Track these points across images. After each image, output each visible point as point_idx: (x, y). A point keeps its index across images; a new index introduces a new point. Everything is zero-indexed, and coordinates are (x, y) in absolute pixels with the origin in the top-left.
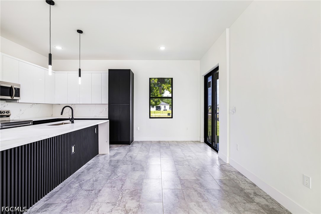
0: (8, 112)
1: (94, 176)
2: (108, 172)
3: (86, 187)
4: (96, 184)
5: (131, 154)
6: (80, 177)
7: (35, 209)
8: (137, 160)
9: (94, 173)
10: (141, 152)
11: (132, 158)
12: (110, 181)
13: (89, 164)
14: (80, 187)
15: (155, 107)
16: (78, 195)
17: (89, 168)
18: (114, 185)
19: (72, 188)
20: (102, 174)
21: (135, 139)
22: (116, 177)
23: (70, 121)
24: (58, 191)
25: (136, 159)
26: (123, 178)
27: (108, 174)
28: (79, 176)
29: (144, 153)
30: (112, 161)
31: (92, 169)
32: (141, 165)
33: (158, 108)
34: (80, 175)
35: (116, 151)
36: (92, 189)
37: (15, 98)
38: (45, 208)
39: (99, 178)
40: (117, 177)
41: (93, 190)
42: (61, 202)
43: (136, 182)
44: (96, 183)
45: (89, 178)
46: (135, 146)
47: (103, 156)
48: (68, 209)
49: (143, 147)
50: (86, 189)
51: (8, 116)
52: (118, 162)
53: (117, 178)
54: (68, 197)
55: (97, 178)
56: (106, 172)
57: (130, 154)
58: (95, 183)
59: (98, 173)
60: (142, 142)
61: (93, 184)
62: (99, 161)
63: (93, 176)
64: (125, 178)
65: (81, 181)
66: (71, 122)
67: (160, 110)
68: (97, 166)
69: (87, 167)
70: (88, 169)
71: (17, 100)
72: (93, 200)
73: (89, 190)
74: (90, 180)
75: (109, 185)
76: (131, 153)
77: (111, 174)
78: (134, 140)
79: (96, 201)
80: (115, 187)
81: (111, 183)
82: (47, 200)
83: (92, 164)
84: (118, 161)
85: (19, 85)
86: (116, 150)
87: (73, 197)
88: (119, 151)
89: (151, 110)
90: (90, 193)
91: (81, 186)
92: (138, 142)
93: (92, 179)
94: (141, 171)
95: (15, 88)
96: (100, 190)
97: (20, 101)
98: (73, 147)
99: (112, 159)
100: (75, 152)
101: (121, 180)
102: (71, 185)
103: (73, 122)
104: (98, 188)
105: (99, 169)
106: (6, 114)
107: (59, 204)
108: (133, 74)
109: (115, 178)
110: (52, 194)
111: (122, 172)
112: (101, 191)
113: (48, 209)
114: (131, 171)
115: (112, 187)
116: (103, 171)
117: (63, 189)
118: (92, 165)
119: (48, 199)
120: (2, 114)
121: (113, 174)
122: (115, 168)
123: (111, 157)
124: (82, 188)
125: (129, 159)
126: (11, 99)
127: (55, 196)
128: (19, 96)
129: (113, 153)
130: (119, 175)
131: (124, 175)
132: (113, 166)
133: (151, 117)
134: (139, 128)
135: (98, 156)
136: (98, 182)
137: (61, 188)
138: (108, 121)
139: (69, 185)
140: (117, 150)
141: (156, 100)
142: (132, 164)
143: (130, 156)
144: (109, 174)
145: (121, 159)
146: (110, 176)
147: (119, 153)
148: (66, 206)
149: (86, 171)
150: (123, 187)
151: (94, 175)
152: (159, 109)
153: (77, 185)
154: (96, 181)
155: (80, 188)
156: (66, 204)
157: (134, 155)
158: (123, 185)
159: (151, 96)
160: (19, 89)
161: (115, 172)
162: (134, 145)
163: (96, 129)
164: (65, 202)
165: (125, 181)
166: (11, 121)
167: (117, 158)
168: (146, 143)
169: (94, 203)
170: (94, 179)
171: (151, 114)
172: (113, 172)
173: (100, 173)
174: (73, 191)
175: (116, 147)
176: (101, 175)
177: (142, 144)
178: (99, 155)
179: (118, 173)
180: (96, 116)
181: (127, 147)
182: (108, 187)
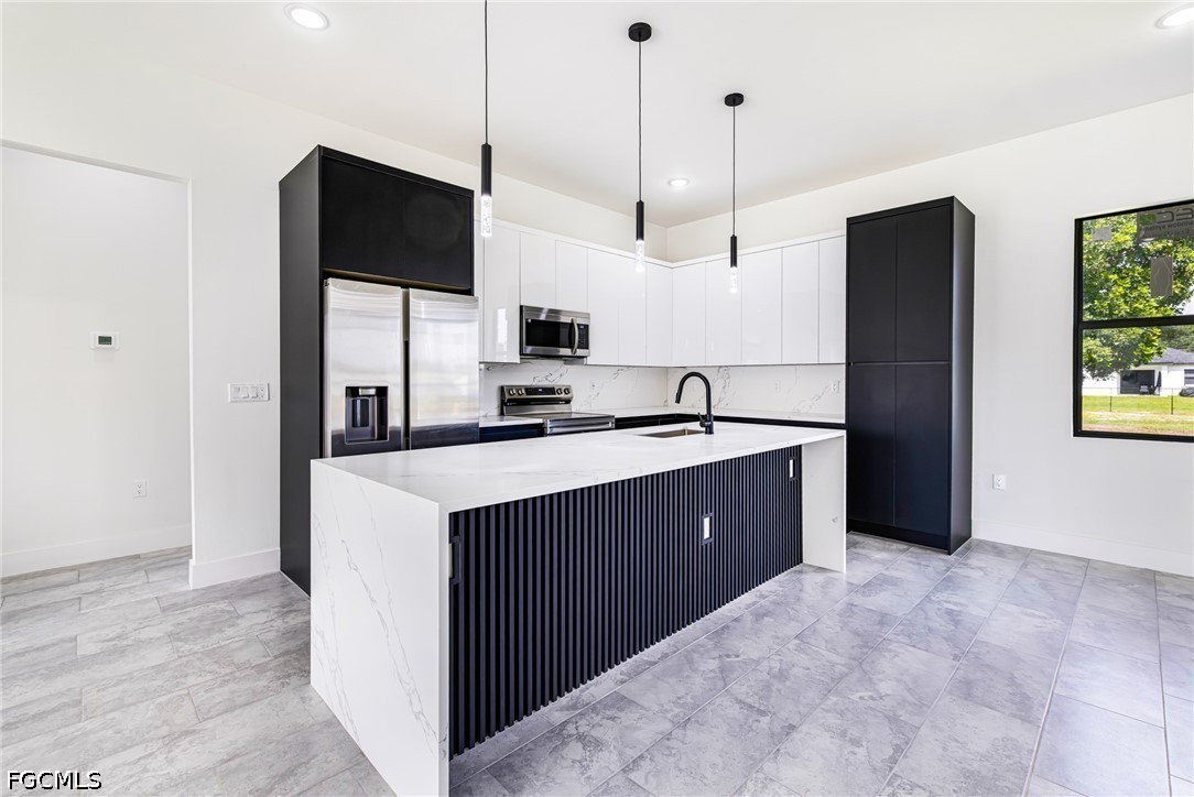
0: (567, 391)
1: (777, 653)
2: (833, 657)
3: (740, 688)
4: (779, 691)
5: (956, 604)
6: (725, 636)
7: (591, 699)
8: (987, 644)
9: (778, 638)
10: (1012, 608)
11: (957, 623)
12: (836, 704)
13: (763, 596)
14: (720, 675)
15: (1115, 375)
16: (710, 708)
17: (761, 611)
18: (854, 732)
19: (696, 671)
20: (807, 654)
21: (980, 531)
22: (866, 694)
23: (702, 425)
24: (655, 663)
25: (980, 636)
26: (903, 715)
27: (833, 664)
28: (723, 629)
29: (1033, 615)
30: (854, 609)
31: (772, 620)
32: (1012, 681)
33: (1141, 382)
34: (727, 627)
35: (876, 569)
36: (762, 708)
37: (580, 352)
38: (612, 706)
39: (795, 670)
40: (872, 698)
41: (762, 713)
42: (656, 708)
43: (976, 765)
44: (780, 687)
45: (755, 655)
46: (980, 568)
47: (820, 577)
48: (674, 751)
49: (1032, 580)
50: (739, 697)
51: (568, 401)
52: (881, 623)
53: (871, 703)
54: (679, 698)
55: (784, 666)
56: (824, 652)
57: (949, 599)
58: (776, 685)
59: (791, 646)
60: (1025, 556)
61: (768, 687)
62: (802, 595)
63: (770, 648)
64: (916, 721)
65: (728, 656)
66: (704, 429)
67: (1151, 392)
68: (792, 612)
69: (754, 603)
70: (759, 615)
71: (583, 357)
72: (762, 760)
73: (751, 707)
74: (758, 662)
75: (833, 720)
76: (954, 599)
77: (845, 670)
78: (975, 535)
79: (769, 767)
80: (856, 742)
81: (842, 714)
82: (623, 682)
83: (773, 598)
84: (883, 619)
85: (587, 316)
86: (876, 561)
87: (693, 709)
88: (895, 574)
89: (1085, 392)
90: (751, 720)
91: (724, 672)
92: (997, 550)
93: (766, 663)
94: (1014, 716)
95: (579, 325)
96: (792, 727)
97: (589, 361)
98: (707, 521)
99: (858, 599)
100: (713, 539)
101: (893, 719)
102: (696, 656)
103: (709, 431)
104: (783, 714)
105: (794, 628)
106: (563, 396)
107: (650, 714)
108: (970, 218)
109: (861, 698)
110: (638, 667)
111: (898, 681)
112: (795, 735)
113: (619, 714)
114: (950, 693)
115: (843, 734)
116: (812, 642)
117: (669, 663)
118: (773, 603)
119: (625, 678)
120: (557, 396)
121: (856, 675)
122: (865, 645)
123: (853, 588)
124: (726, 685)
125: (939, 623)
126: (570, 354)
127: (646, 676)
128: (587, 348)
129: (863, 572)
130: (885, 687)
131: (910, 698)
132: (857, 634)
133: (1085, 427)
134: (1002, 480)
135: (801, 572)
136: (788, 683)
137: (665, 656)
138: (843, 433)
139: (688, 652)
140: (883, 562)
141: (1122, 336)
142: (956, 658)
143: (950, 612)
144: (838, 669)
145: (900, 614)
146: (841, 679)
147: (894, 582)
148: (668, 736)
149: (749, 619)
150: (902, 763)
151: (778, 648)
152: (1144, 388)
153: (713, 664)
154: (782, 675)
155: (720, 684)
156: (667, 726)
157: (974, 611)
158: (898, 749)
159: (1087, 317)
160: (587, 327)
161: (866, 667)
162: (975, 560)
163: (791, 462)
164: (669, 715)
165: (911, 736)
166: (574, 416)
167: (882, 600)
168: (1052, 562)
169: (760, 775)
170: (773, 664)
171: (1085, 413)
172: (854, 663)
173: (799, 649)
174: (698, 683)
175: (879, 550)
176: (803, 659)
177: (1025, 565)
178: (805, 568)
179: (880, 676)
180: (799, 413)
181: (936, 561)
182: (828, 729)
